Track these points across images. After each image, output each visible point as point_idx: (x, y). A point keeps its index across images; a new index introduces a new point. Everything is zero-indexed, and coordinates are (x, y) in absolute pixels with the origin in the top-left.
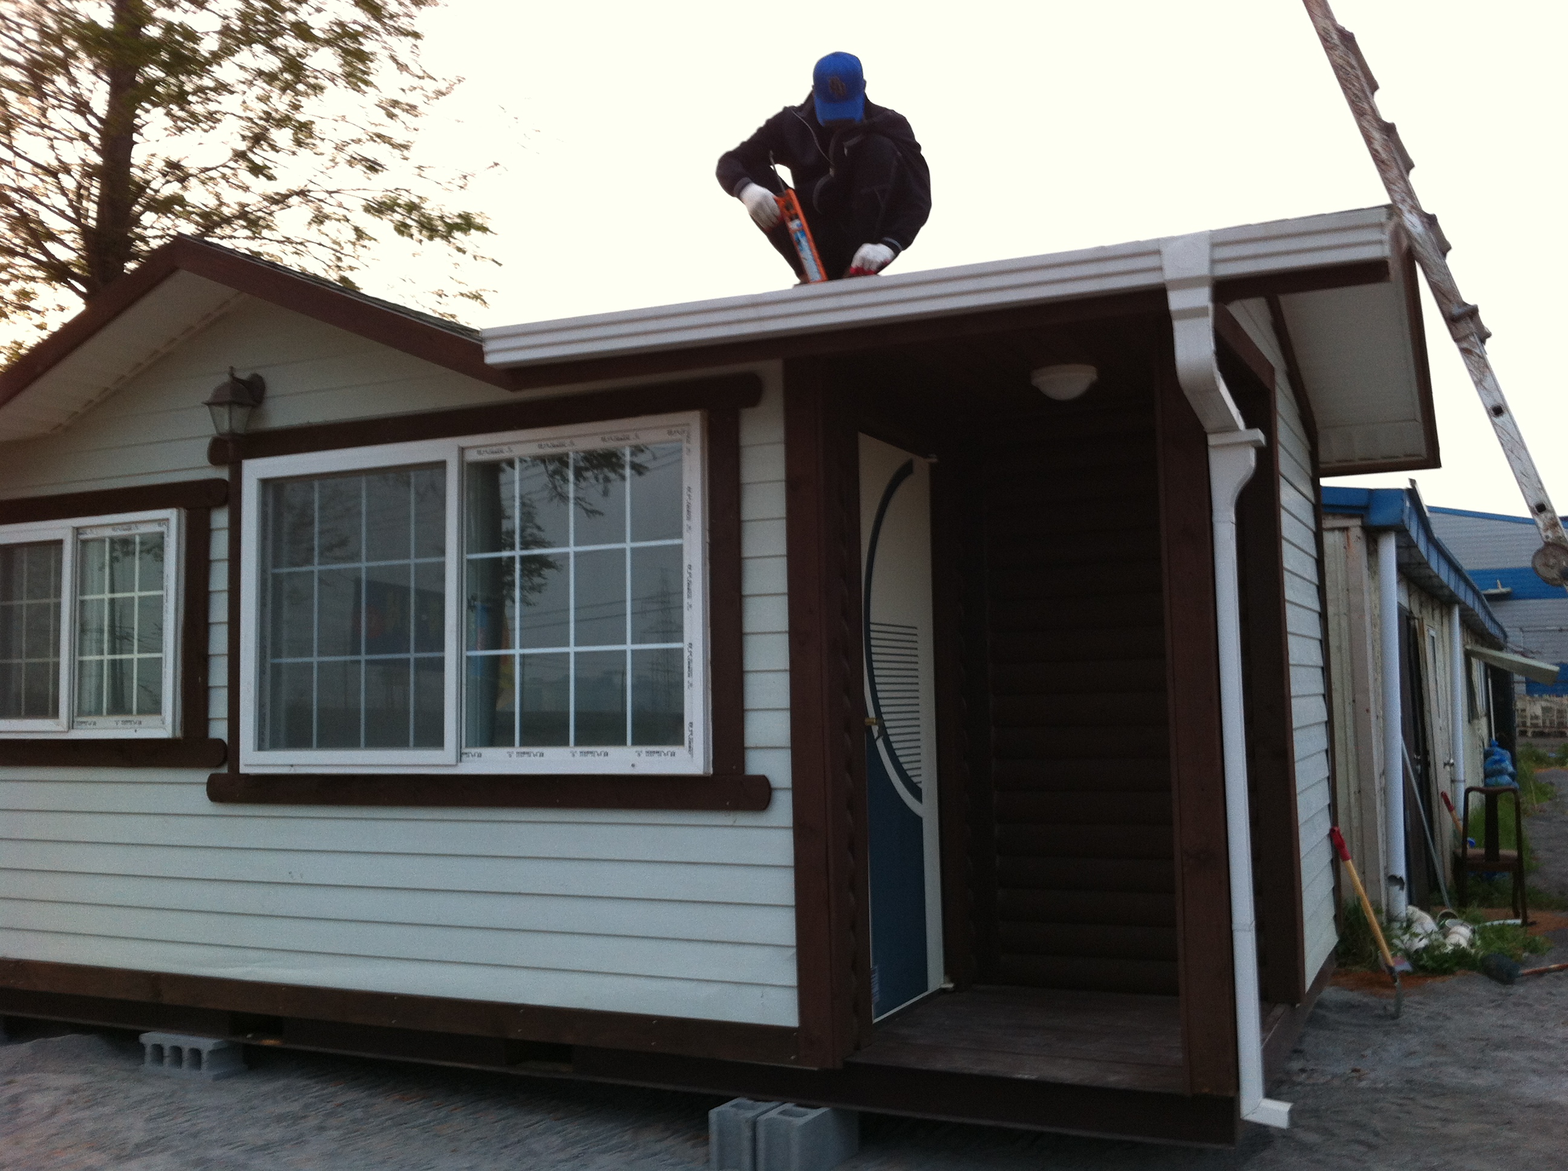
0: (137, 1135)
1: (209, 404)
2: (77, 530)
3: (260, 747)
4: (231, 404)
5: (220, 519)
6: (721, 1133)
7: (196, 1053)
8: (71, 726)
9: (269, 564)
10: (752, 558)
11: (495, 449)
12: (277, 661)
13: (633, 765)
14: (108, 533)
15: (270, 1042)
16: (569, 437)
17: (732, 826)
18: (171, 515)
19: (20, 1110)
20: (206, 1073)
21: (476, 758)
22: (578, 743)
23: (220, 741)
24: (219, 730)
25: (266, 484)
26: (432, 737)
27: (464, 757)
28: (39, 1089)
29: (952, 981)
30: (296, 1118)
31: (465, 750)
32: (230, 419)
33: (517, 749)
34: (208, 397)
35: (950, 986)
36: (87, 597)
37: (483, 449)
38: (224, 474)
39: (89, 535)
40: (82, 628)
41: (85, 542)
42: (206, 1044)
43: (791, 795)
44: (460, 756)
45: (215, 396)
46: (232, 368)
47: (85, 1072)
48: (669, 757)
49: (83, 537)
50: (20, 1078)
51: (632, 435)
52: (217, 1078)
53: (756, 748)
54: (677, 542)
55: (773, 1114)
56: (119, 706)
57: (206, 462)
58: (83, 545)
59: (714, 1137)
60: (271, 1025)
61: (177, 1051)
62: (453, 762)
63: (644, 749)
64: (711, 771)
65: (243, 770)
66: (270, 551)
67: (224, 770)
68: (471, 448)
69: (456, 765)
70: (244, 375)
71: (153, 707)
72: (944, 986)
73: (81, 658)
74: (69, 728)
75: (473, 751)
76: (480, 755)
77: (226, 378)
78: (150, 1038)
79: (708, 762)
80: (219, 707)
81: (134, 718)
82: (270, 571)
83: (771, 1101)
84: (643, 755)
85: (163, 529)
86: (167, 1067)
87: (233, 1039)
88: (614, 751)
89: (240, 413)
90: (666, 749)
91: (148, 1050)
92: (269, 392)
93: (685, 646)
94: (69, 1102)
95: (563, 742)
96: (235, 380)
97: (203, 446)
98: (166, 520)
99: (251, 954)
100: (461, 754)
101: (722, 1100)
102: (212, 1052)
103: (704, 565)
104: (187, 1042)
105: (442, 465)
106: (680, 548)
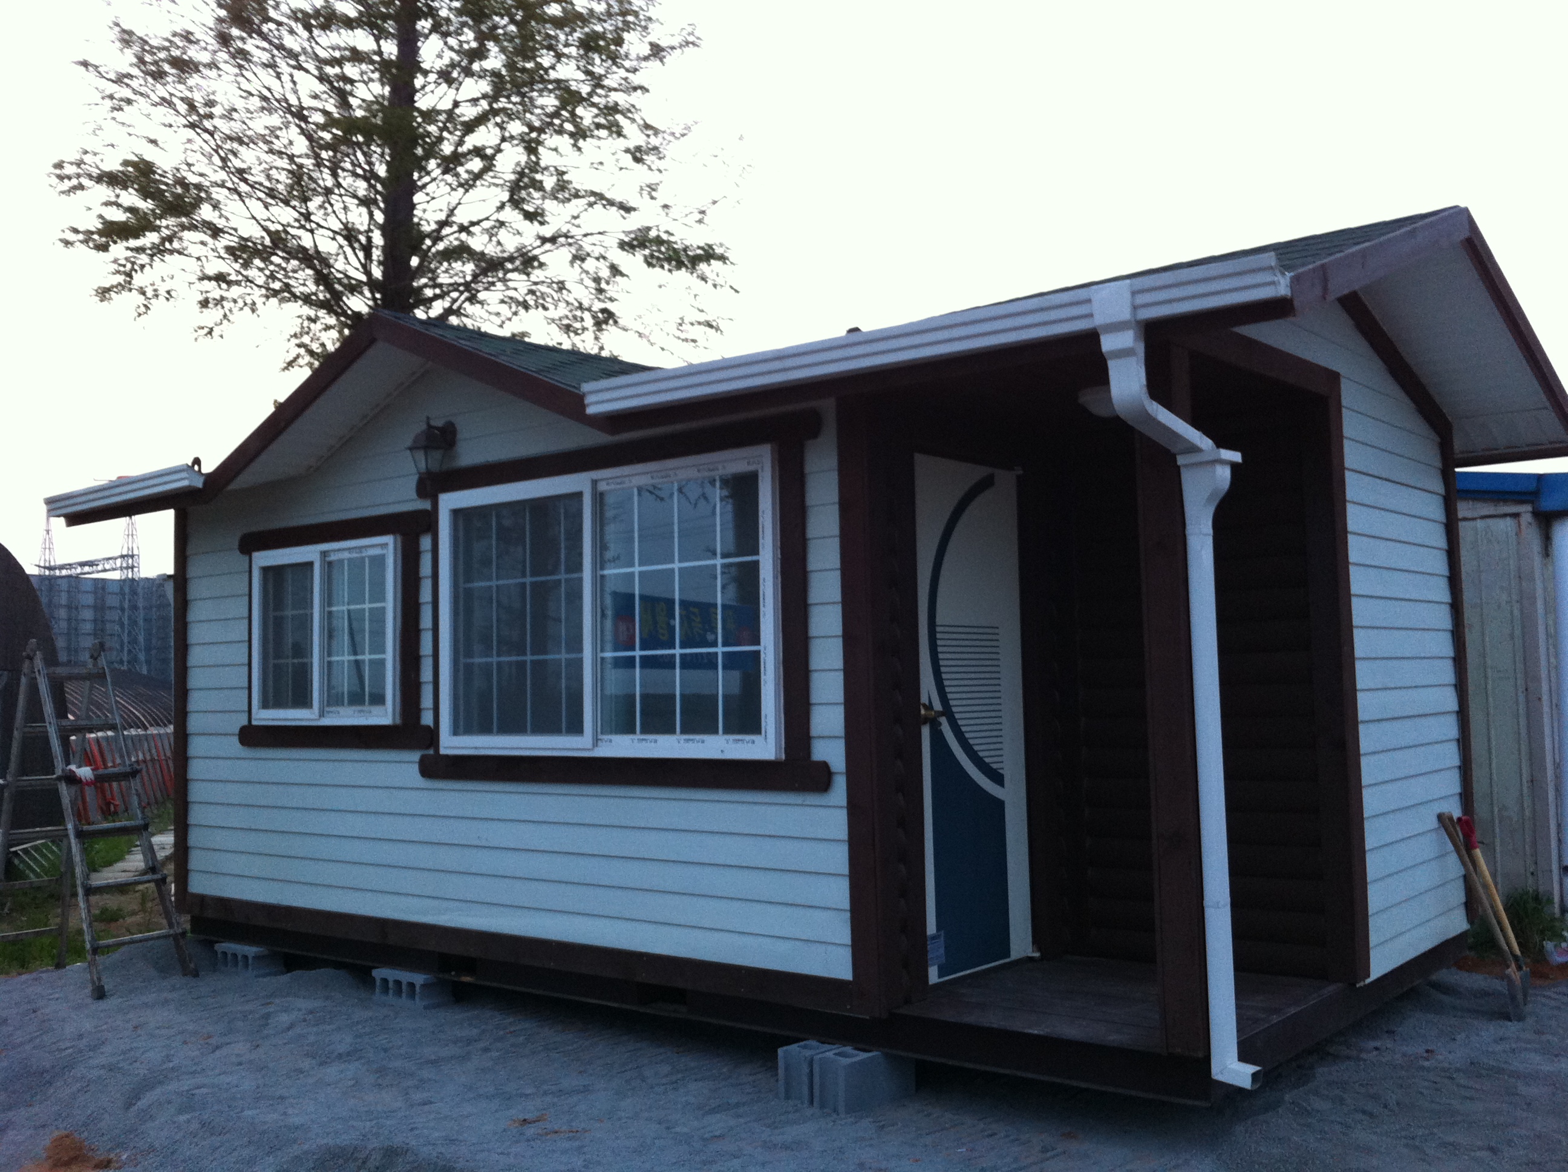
0: (342, 1048)
1: (411, 449)
2: (324, 554)
3: (456, 732)
4: (426, 448)
5: (426, 542)
6: (787, 1069)
7: (411, 985)
8: (322, 714)
9: (461, 579)
10: (816, 571)
11: (619, 480)
12: (469, 660)
13: (722, 751)
14: (346, 555)
15: (467, 979)
16: (674, 469)
17: (802, 805)
18: (389, 539)
19: (267, 1024)
20: (419, 1003)
21: (608, 743)
22: (683, 732)
23: (429, 727)
24: (427, 719)
25: (456, 513)
26: (576, 728)
27: (599, 742)
28: (286, 1010)
29: (1040, 950)
30: (469, 1041)
31: (600, 737)
32: (426, 459)
33: (638, 736)
34: (409, 443)
35: (1037, 955)
36: (334, 609)
37: (610, 481)
38: (426, 505)
39: (333, 557)
40: (330, 634)
41: (330, 563)
42: (419, 979)
43: (845, 779)
44: (596, 742)
45: (415, 441)
46: (428, 418)
47: (327, 998)
48: (750, 745)
49: (328, 559)
50: (277, 1001)
51: (720, 467)
52: (426, 1008)
53: (820, 737)
54: (754, 558)
55: (830, 1054)
56: (356, 699)
57: (414, 495)
58: (329, 566)
59: (781, 1071)
60: (468, 964)
61: (398, 983)
62: (590, 746)
63: (732, 737)
64: (783, 757)
65: (443, 751)
66: (461, 567)
67: (431, 752)
68: (602, 480)
69: (592, 749)
70: (439, 423)
71: (378, 699)
72: (1030, 955)
73: (329, 659)
74: (320, 716)
75: (606, 737)
76: (611, 741)
77: (424, 427)
78: (378, 973)
79: (781, 748)
80: (427, 701)
81: (366, 708)
82: (462, 585)
83: (834, 1044)
84: (731, 742)
85: (384, 552)
86: (391, 998)
87: (441, 976)
88: (709, 739)
89: (437, 455)
90: (748, 737)
91: (378, 983)
92: (459, 436)
93: (761, 648)
94: (305, 1020)
95: (671, 730)
96: (430, 427)
97: (412, 482)
98: (386, 545)
99: (452, 904)
100: (597, 740)
101: (788, 1041)
102: (423, 986)
103: (775, 577)
104: (405, 976)
105: (579, 495)
106: (757, 563)
